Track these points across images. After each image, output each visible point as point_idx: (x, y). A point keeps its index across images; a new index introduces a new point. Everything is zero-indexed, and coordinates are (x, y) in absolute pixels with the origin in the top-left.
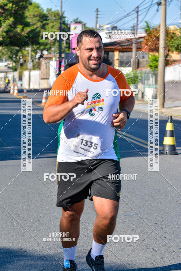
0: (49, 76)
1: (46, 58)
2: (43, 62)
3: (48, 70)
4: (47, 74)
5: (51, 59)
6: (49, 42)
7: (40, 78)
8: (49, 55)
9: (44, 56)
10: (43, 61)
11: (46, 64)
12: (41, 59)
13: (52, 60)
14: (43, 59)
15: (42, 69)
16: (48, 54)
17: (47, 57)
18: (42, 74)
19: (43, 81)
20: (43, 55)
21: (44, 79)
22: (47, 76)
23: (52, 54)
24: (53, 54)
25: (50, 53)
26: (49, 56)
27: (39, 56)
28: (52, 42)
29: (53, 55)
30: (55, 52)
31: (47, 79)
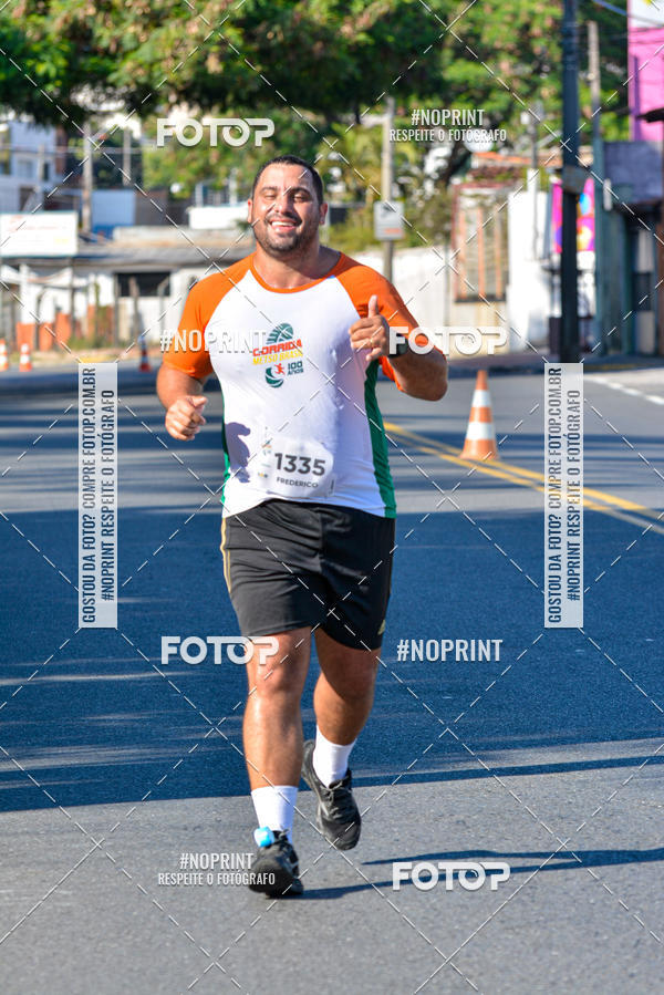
0: (506, 281)
1: (486, 176)
2: (468, 197)
3: (496, 246)
4: (490, 269)
5: (513, 176)
6: (501, 80)
7: (452, 297)
8: (504, 152)
9: (475, 163)
10: (469, 191)
11: (485, 209)
12: (456, 181)
13: (519, 184)
14: (469, 178)
15: (461, 241)
16: (495, 150)
17: (490, 164)
18: (461, 269)
19: (468, 310)
20: (469, 154)
21: (474, 299)
22: (491, 279)
23: (518, 148)
24: (525, 148)
25: (508, 144)
26: (503, 159)
27: (442, 163)
28: (517, 77)
29: (529, 153)
30: (535, 138)
31: (491, 298)
